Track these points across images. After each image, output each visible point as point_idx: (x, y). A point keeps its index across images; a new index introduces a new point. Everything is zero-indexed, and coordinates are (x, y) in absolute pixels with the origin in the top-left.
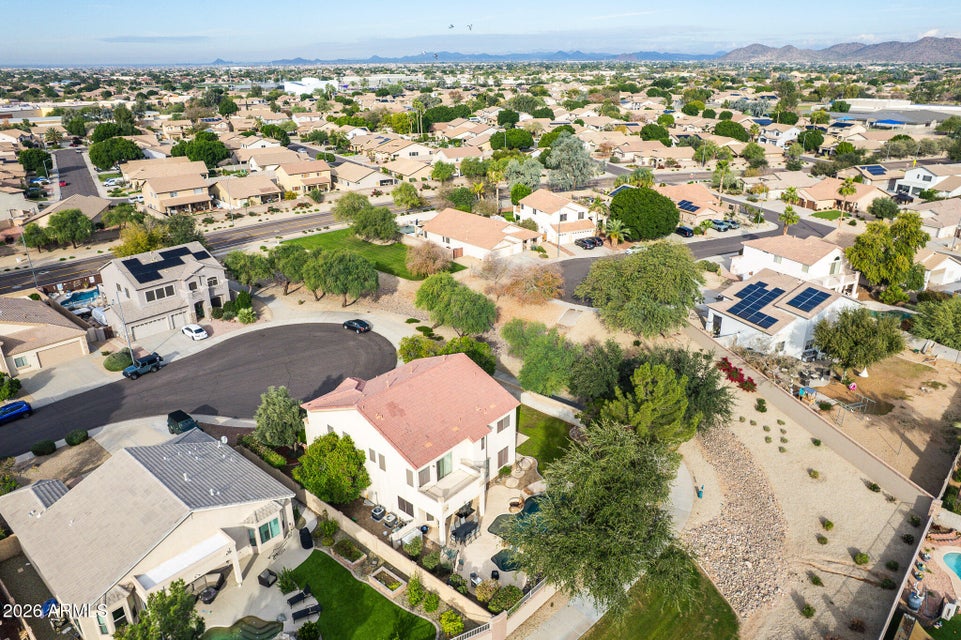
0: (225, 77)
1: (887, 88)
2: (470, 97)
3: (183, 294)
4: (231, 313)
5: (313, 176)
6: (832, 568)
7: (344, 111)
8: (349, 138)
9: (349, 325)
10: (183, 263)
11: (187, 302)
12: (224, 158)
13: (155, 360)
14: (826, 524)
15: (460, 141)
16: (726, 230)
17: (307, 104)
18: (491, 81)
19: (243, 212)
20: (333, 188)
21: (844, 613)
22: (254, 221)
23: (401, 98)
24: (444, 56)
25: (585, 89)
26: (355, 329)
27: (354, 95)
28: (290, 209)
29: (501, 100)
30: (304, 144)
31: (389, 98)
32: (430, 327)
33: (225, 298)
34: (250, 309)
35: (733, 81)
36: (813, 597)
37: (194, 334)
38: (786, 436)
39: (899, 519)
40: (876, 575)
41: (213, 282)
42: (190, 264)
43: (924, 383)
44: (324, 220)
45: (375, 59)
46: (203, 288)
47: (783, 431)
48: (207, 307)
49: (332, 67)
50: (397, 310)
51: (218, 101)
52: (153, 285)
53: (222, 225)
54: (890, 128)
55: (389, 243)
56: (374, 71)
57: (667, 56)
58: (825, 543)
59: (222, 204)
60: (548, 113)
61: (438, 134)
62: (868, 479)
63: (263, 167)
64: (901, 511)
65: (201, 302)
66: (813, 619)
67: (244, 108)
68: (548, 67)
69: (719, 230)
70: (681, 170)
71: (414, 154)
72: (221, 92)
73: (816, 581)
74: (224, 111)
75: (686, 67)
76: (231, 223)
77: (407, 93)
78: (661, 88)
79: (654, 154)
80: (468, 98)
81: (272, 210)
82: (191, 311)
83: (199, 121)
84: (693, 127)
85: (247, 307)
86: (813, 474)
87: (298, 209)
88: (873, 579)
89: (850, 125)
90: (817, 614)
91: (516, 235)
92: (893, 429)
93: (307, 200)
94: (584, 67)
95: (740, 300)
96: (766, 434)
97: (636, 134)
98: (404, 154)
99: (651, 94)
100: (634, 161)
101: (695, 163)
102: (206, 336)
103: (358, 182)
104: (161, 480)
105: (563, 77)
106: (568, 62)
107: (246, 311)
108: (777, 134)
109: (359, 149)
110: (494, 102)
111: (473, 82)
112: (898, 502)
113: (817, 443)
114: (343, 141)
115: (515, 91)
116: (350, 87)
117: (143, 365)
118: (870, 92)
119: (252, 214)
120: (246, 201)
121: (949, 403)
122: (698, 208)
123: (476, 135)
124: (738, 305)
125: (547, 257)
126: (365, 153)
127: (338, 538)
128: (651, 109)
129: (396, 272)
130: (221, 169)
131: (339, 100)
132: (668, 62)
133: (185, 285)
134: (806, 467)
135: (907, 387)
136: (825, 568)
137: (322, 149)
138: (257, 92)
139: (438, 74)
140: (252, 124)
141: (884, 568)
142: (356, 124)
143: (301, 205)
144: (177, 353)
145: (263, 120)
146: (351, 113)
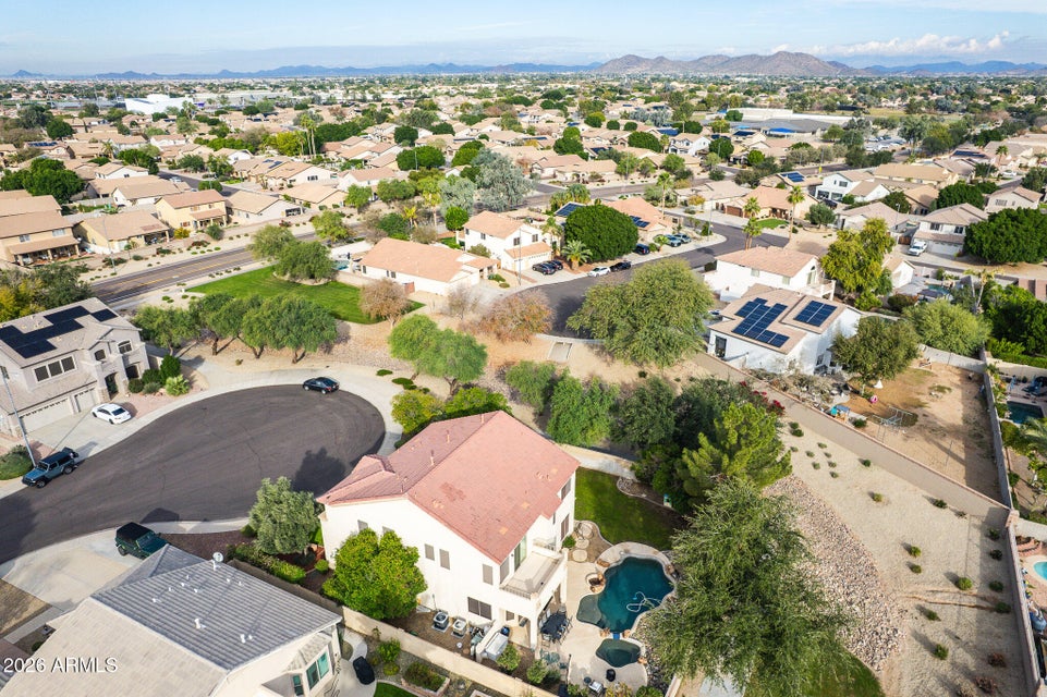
0: (39, 92)
1: (763, 98)
2: (354, 115)
3: (87, 366)
4: (154, 384)
5: (204, 208)
6: (938, 598)
7: (212, 133)
8: (231, 163)
9: (311, 385)
10: (80, 327)
11: (95, 376)
12: (78, 191)
13: (68, 458)
14: (912, 551)
15: (360, 161)
16: (679, 244)
17: (162, 124)
18: (369, 97)
19: (125, 256)
20: (229, 221)
21: (975, 647)
22: (141, 266)
23: (273, 117)
24: (304, 70)
25: (473, 101)
26: (319, 389)
27: (218, 114)
28: (184, 249)
29: (390, 115)
30: (173, 172)
31: (259, 116)
32: (409, 378)
33: (142, 367)
34: (180, 378)
35: (621, 92)
36: (935, 632)
37: (113, 417)
38: (833, 460)
39: (977, 535)
40: (984, 599)
41: (125, 348)
42: (91, 329)
43: (930, 388)
44: (231, 259)
45: (225, 74)
46: (114, 357)
47: (828, 455)
48: (122, 380)
49: (178, 83)
50: (359, 360)
51: (43, 121)
52: (43, 360)
53: (101, 274)
54: (783, 136)
55: (322, 282)
56: (231, 88)
57: (542, 67)
58: (920, 571)
59: (92, 248)
60: (446, 129)
61: (331, 155)
62: (930, 496)
63: (134, 201)
64: (975, 526)
65: (113, 375)
66: (949, 659)
67: (81, 131)
68: (424, 81)
69: (672, 245)
70: (606, 185)
71: (313, 178)
72: (43, 110)
73: (931, 616)
74: (54, 133)
75: (566, 79)
76: (113, 271)
77: (278, 110)
78: (553, 100)
79: (576, 168)
80: (351, 115)
81: (161, 252)
82: (101, 387)
83: (26, 146)
84: (601, 139)
85: (176, 374)
86: (875, 497)
87: (194, 249)
88: (984, 604)
89: (751, 134)
90: (950, 653)
91: (471, 264)
92: (928, 440)
93: (202, 237)
94: (463, 80)
95: (742, 319)
96: (811, 460)
97: (548, 148)
98: (301, 179)
99: (545, 106)
100: (555, 176)
101: (618, 176)
102: (129, 417)
103: (260, 214)
104: (166, 635)
105: (445, 91)
106: (443, 75)
107: (175, 380)
108: (688, 144)
109: (245, 174)
110: (382, 118)
111: (349, 98)
112: (967, 516)
113: (866, 463)
114: (224, 167)
115: (400, 106)
116: (207, 105)
117: (53, 467)
118: (749, 102)
119: (137, 258)
120: (125, 243)
121: (961, 407)
122: (648, 223)
123: (378, 154)
124: (741, 325)
125: (508, 286)
126: (253, 180)
127: (403, 662)
128: (553, 123)
129: (343, 316)
130: (76, 204)
131: (203, 119)
132: (546, 74)
133: (89, 355)
134: (865, 490)
135: (919, 394)
136: (931, 599)
137: (198, 176)
138: (92, 111)
139: (305, 89)
140: (100, 149)
141: (989, 590)
142: (233, 147)
143: (198, 244)
144: (95, 444)
145: (114, 145)
146: (222, 134)
